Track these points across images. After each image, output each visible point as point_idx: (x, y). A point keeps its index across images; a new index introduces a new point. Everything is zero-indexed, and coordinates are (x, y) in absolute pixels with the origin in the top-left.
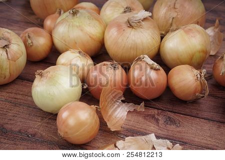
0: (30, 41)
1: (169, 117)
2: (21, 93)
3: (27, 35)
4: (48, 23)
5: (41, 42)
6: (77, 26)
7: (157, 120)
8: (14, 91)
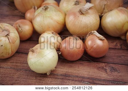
0: (20, 29)
2: (19, 62)
3: (18, 25)
4: (28, 15)
5: (27, 28)
6: (49, 17)
7: (106, 70)
8: (15, 61)
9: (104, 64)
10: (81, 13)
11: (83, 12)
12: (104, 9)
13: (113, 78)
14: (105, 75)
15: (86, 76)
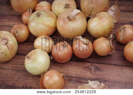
0: (17, 35)
1: (96, 67)
2: (19, 63)
3: (15, 31)
5: (23, 33)
6: (41, 23)
7: (91, 69)
8: (15, 63)
9: (89, 64)
10: (69, 19)
11: (71, 19)
12: (91, 11)
13: (96, 77)
14: (90, 74)
15: (74, 75)
